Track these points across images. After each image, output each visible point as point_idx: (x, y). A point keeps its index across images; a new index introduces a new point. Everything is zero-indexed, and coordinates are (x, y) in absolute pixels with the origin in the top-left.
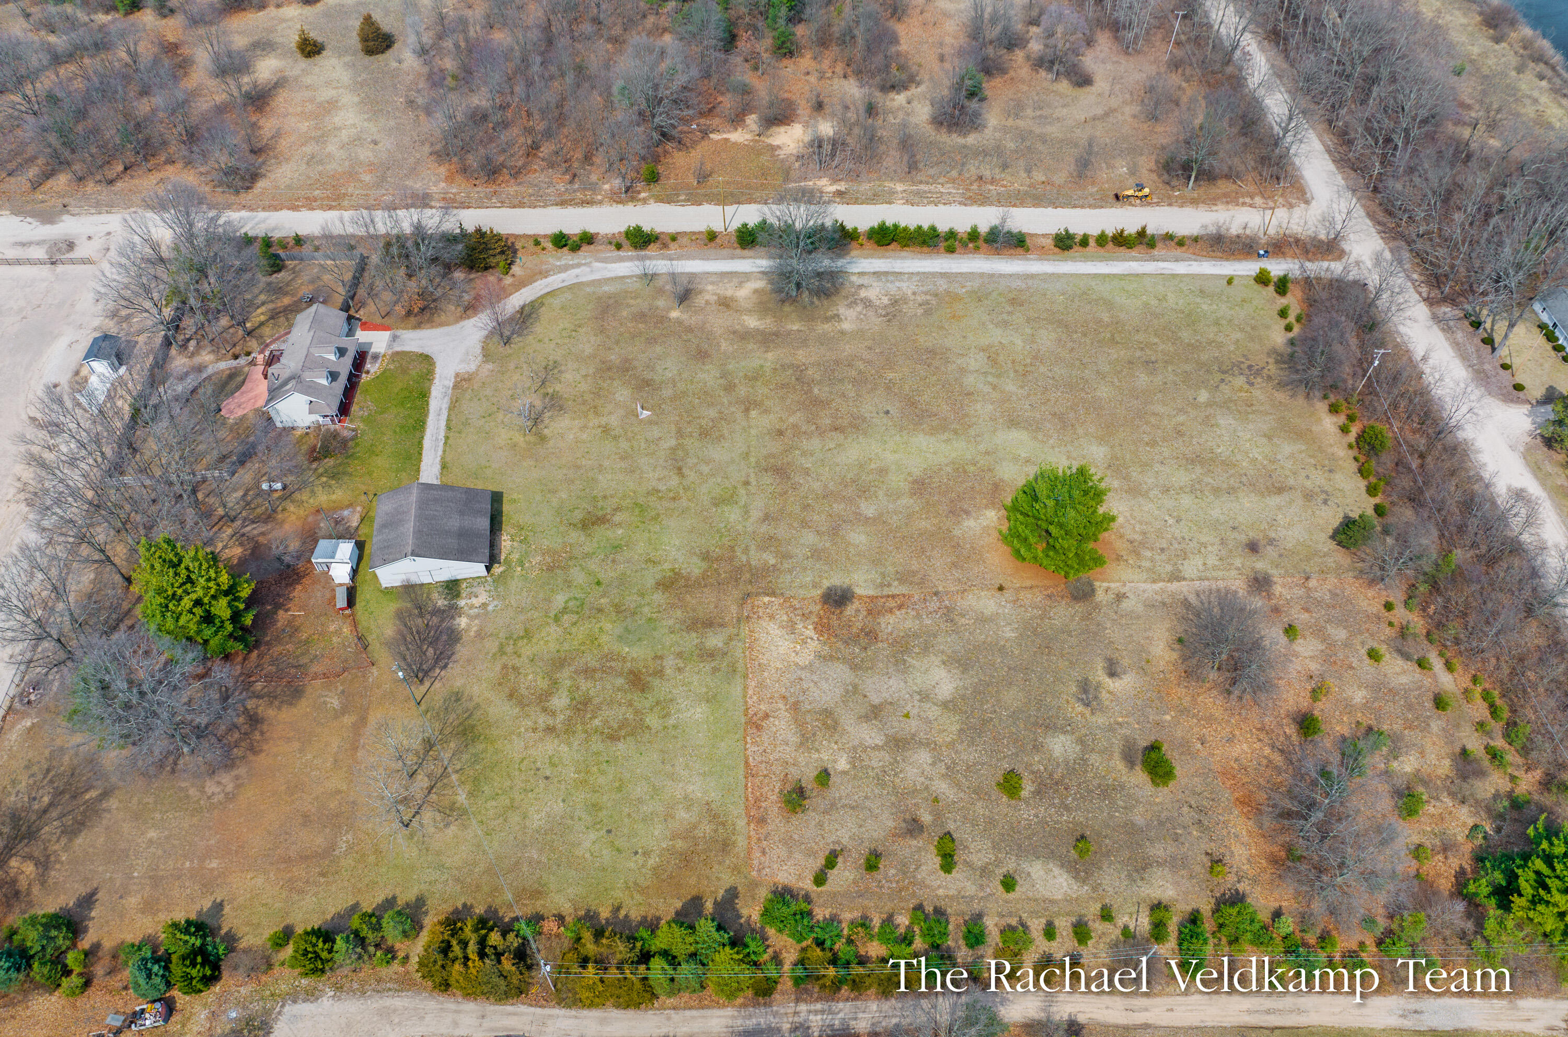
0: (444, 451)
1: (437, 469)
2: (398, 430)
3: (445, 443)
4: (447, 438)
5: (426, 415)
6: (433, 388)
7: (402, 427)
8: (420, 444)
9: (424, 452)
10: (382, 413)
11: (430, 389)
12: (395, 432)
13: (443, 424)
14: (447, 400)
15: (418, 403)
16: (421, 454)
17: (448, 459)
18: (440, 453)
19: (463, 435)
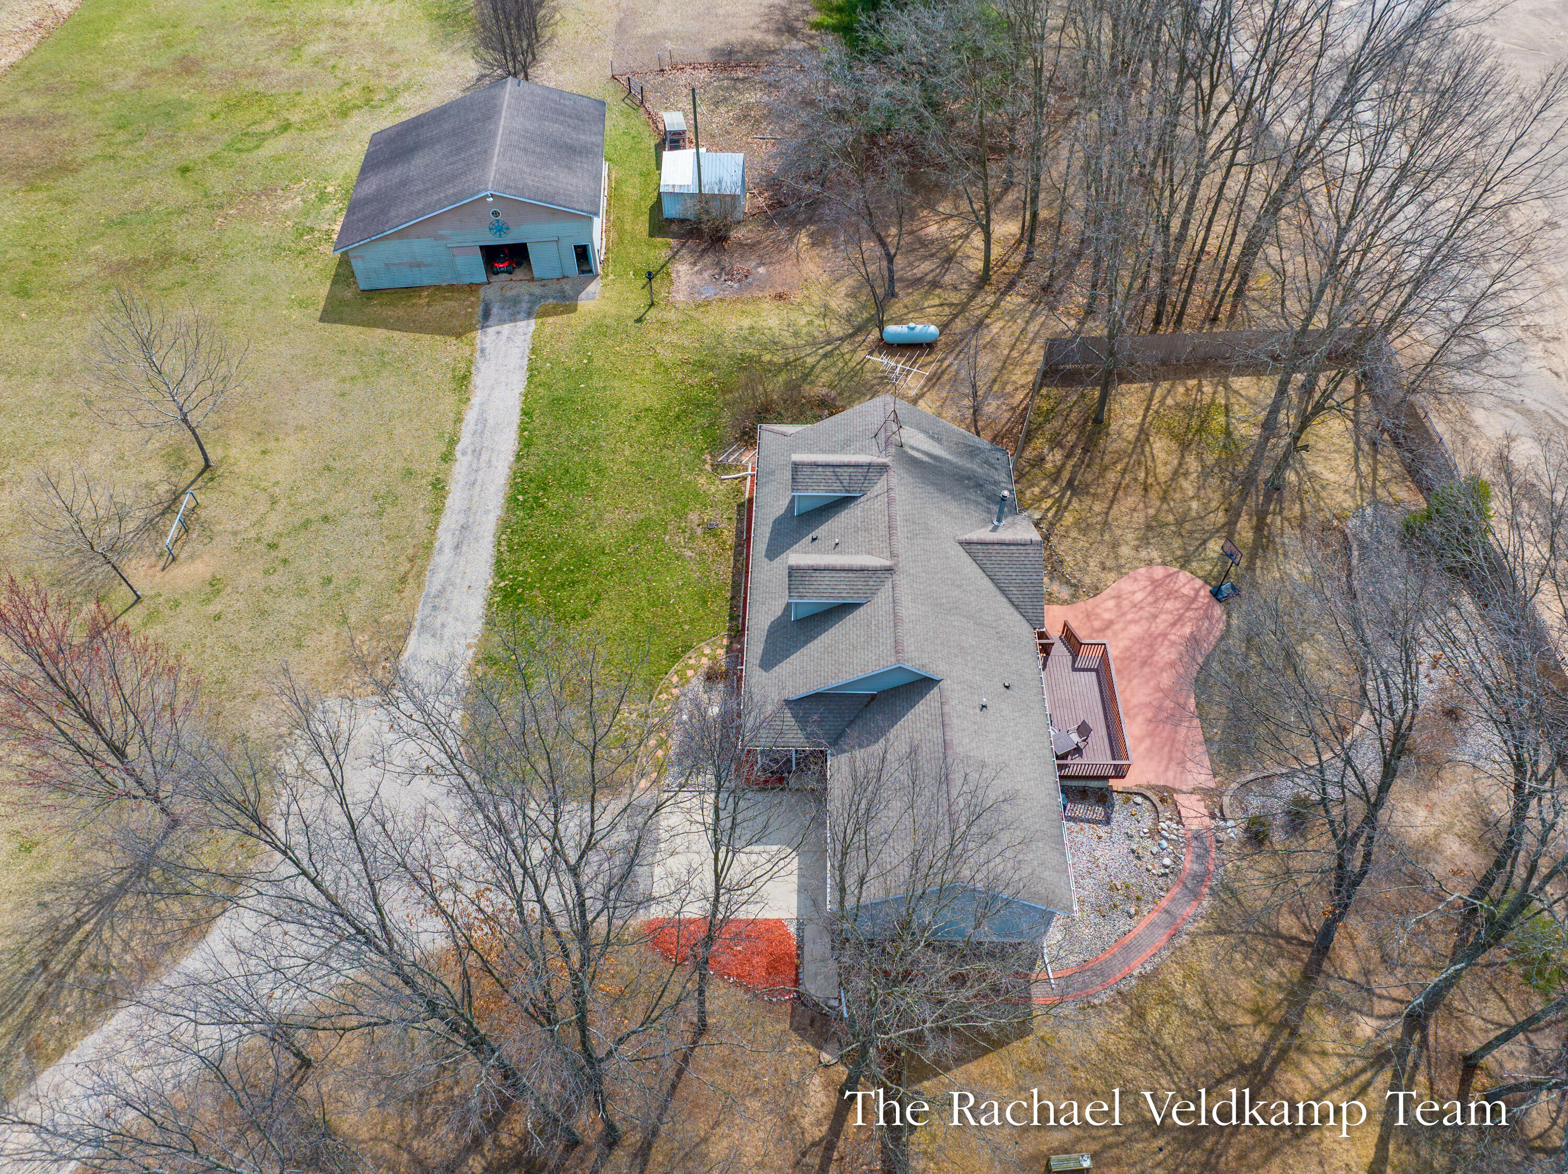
0: (459, 420)
1: (482, 378)
2: (592, 479)
3: (453, 442)
4: (447, 457)
5: (505, 526)
6: (477, 627)
7: (578, 485)
8: (526, 443)
9: (515, 418)
10: (644, 525)
11: (490, 622)
12: (600, 471)
13: (455, 499)
14: (434, 582)
15: (528, 565)
16: (525, 413)
17: (449, 401)
18: (471, 416)
19: (399, 464)
